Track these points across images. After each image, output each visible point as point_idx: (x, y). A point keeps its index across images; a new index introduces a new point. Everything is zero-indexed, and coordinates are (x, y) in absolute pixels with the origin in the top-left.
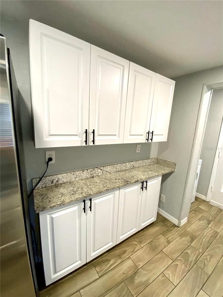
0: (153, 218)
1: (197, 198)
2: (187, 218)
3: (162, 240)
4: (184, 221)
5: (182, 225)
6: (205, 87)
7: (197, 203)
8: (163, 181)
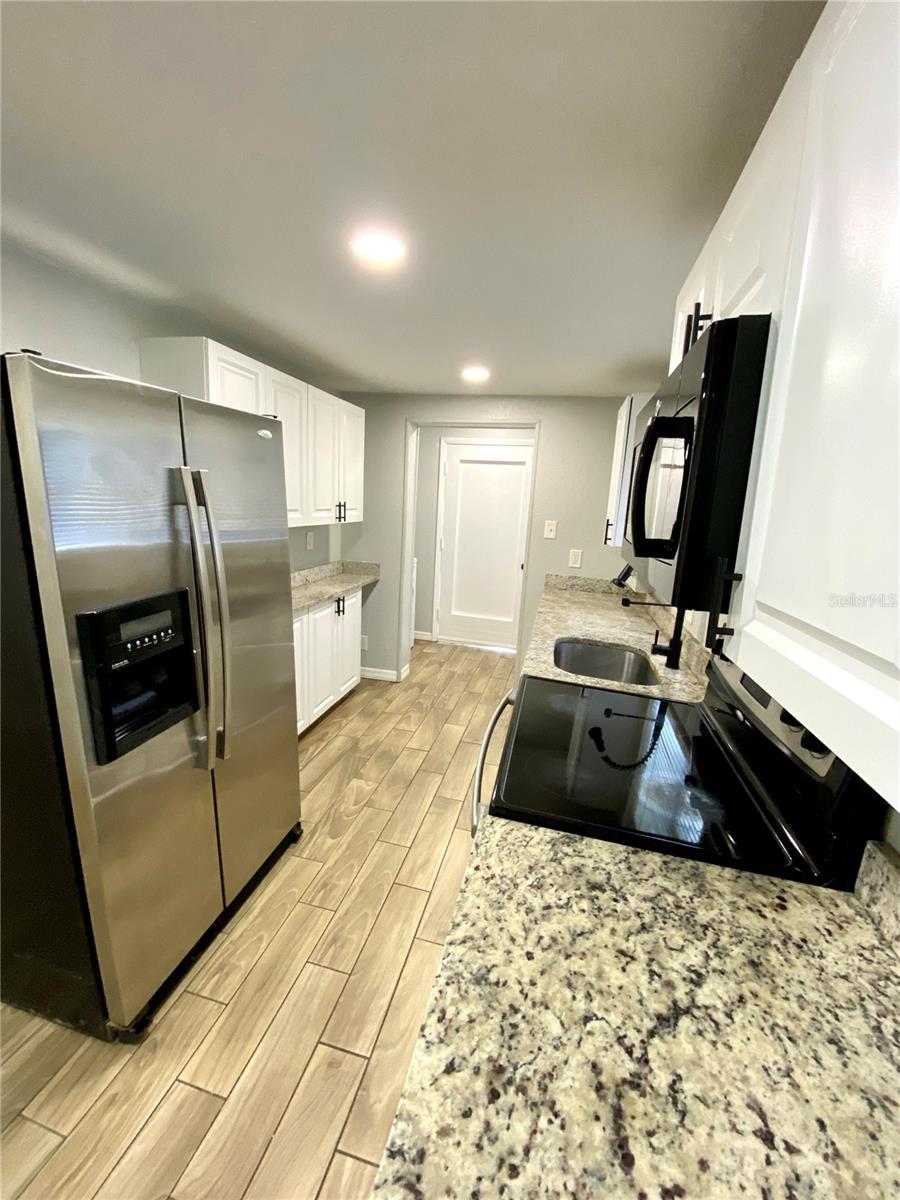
0: (355, 678)
1: (417, 641)
2: (408, 666)
3: (379, 702)
4: (405, 671)
5: (403, 677)
6: (409, 425)
7: (419, 647)
8: (364, 599)
